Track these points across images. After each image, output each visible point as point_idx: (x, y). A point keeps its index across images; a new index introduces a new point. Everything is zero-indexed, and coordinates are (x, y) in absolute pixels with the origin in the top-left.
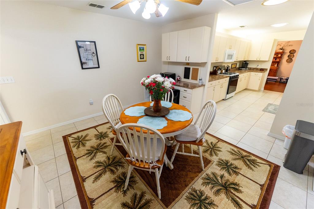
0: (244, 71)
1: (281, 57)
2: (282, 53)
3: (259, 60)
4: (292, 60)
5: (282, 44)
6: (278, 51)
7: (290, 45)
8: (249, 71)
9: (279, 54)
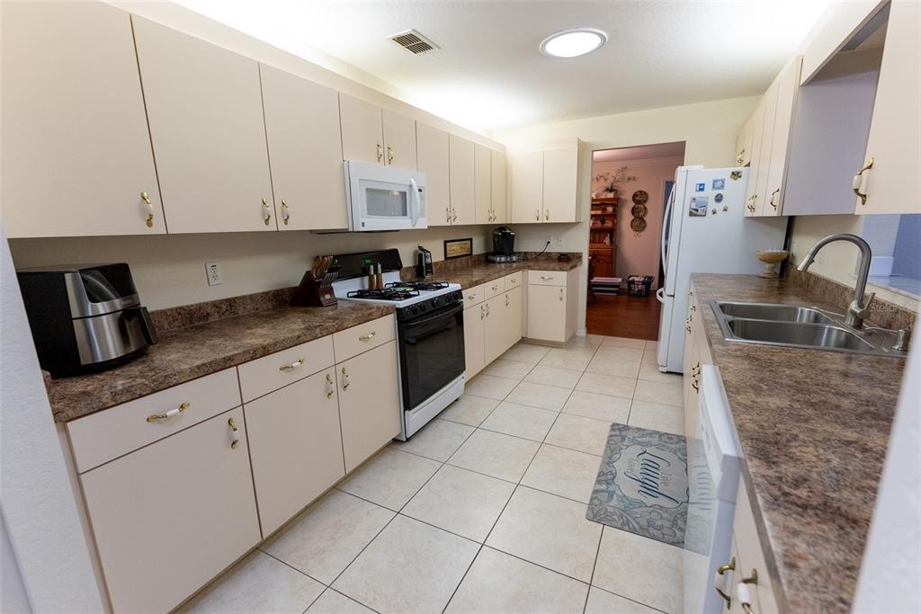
0: (503, 265)
1: (614, 216)
2: (614, 202)
3: (545, 221)
4: (644, 221)
5: (608, 174)
6: (603, 197)
7: (629, 179)
8: (522, 264)
9: (608, 205)
